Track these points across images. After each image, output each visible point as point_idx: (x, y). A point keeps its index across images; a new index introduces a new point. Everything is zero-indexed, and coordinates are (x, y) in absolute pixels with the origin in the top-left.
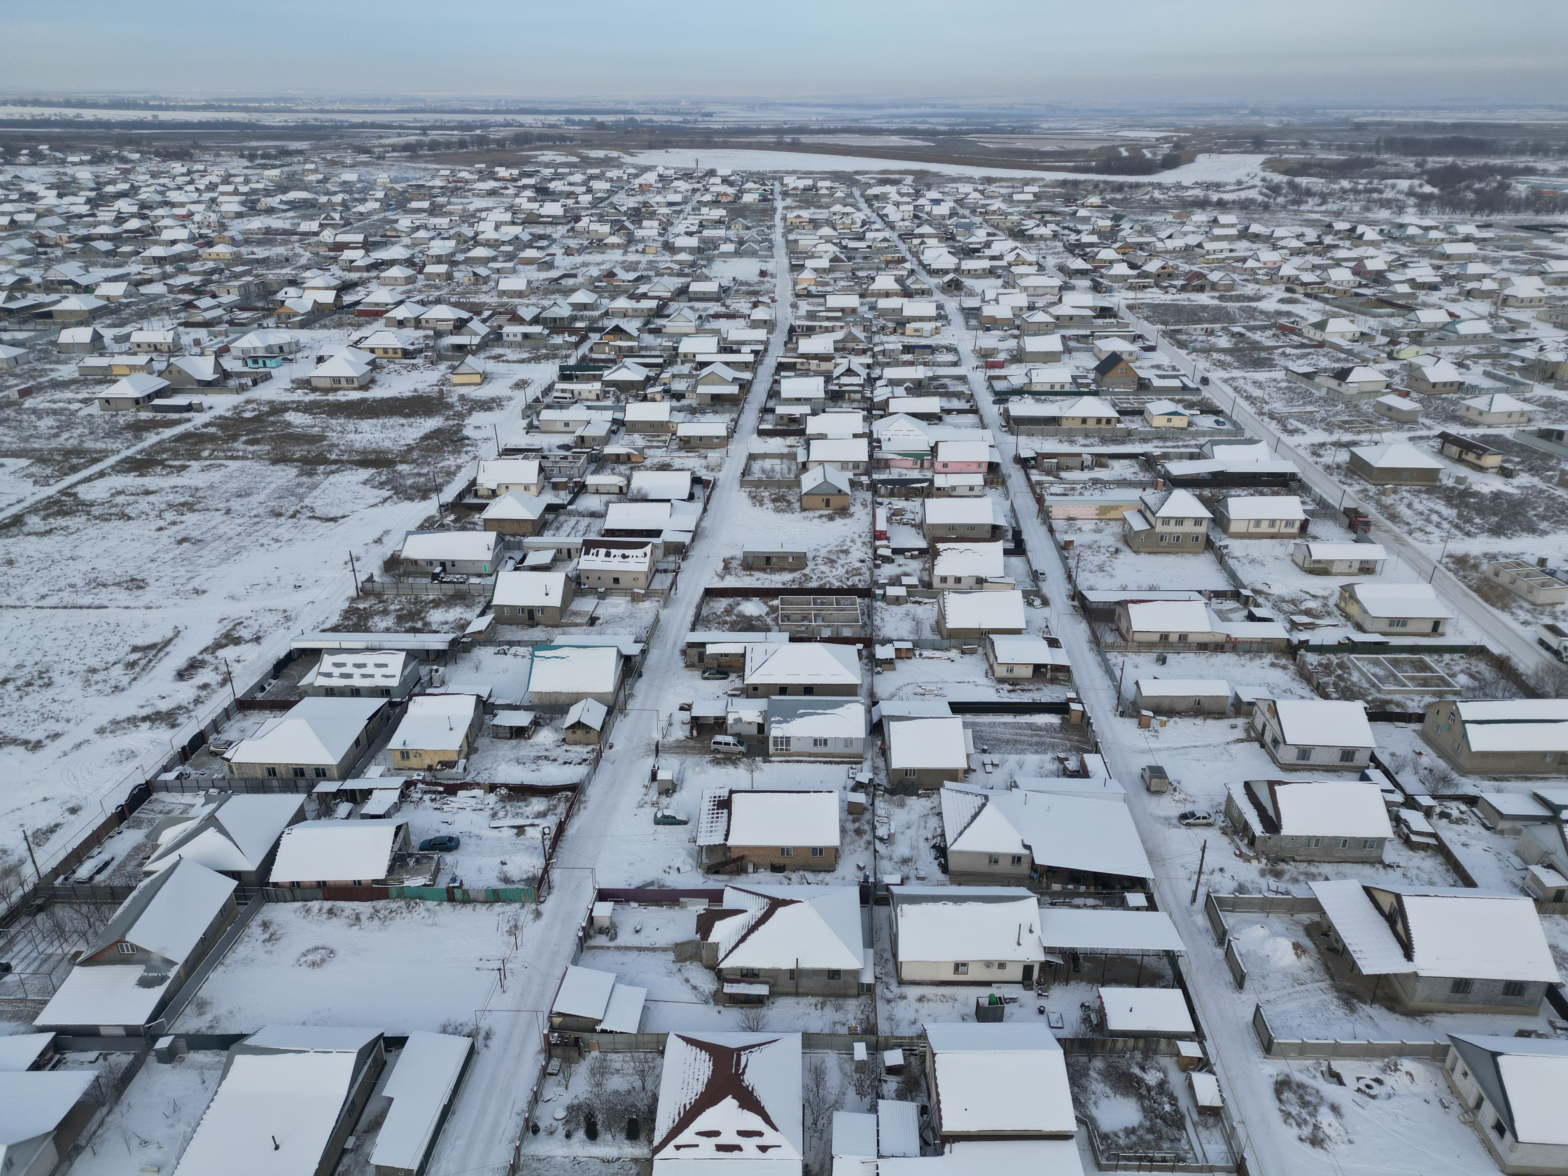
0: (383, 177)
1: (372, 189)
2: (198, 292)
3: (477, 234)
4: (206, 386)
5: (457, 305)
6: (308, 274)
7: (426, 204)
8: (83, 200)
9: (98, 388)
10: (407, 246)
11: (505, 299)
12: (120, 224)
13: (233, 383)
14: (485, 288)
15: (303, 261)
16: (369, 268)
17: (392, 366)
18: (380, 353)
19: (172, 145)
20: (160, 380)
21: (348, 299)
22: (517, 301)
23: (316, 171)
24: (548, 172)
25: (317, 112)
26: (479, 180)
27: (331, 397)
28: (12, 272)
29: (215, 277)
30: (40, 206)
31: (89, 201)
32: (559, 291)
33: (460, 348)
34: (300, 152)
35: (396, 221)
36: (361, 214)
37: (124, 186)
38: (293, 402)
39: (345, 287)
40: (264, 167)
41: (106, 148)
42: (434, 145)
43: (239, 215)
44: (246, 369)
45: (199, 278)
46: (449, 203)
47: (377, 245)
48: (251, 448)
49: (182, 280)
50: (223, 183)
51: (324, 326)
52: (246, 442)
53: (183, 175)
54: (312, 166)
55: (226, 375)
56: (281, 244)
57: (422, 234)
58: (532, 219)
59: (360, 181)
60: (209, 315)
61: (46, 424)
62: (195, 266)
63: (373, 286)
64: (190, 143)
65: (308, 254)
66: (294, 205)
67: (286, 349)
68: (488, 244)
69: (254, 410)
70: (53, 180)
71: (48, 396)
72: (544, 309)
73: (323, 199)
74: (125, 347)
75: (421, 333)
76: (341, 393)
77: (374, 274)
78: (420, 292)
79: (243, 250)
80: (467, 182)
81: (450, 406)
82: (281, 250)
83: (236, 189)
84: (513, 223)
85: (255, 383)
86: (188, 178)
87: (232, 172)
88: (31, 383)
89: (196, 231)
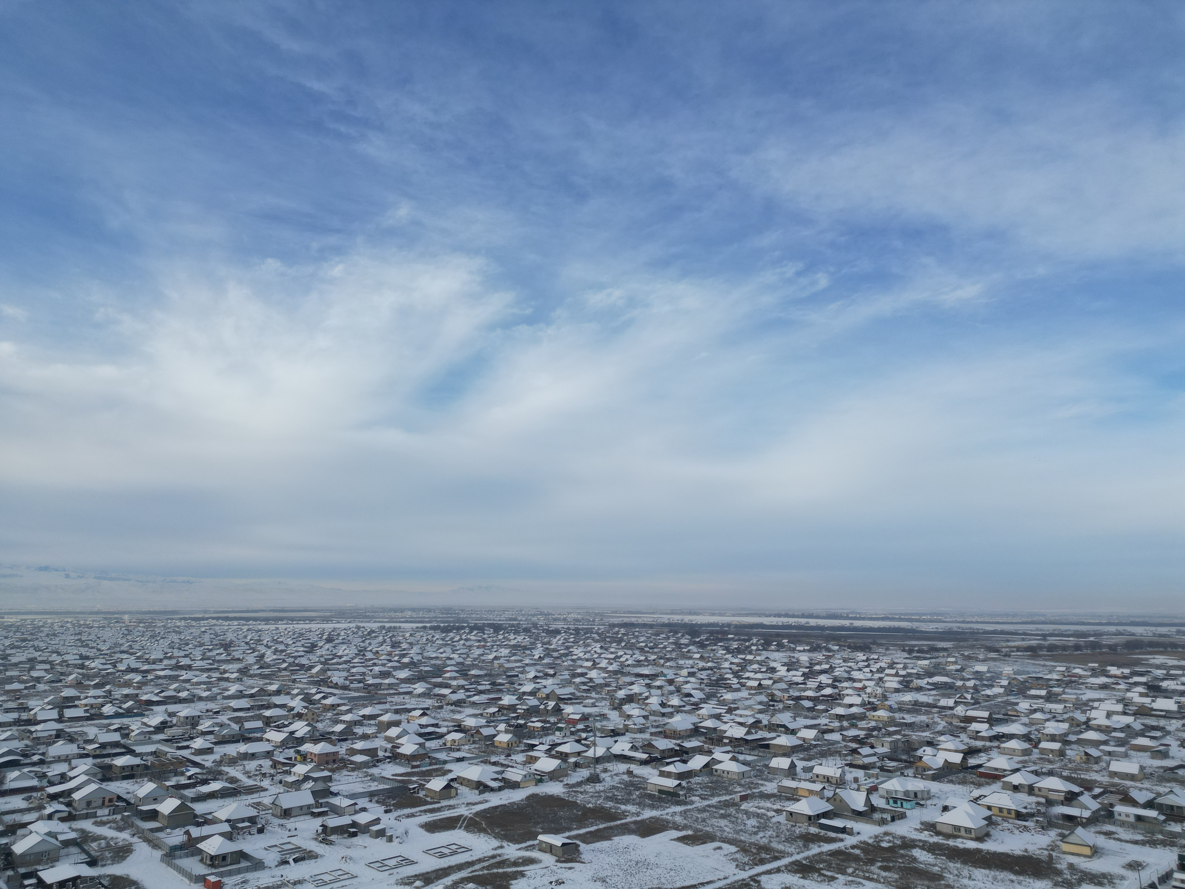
0: (1008, 669)
1: (998, 678)
2: (862, 742)
3: (1089, 719)
4: (858, 815)
5: (1068, 779)
6: (942, 738)
7: (1043, 693)
8: (800, 673)
9: (787, 803)
10: (1025, 725)
11: (1116, 780)
12: (820, 691)
13: (877, 816)
14: (1096, 767)
15: (940, 728)
16: (992, 739)
17: (1006, 824)
18: (995, 811)
19: (859, 642)
20: (827, 804)
21: (972, 761)
22: (1129, 783)
23: (955, 663)
24: (1160, 672)
25: (960, 622)
26: (1092, 676)
27: (951, 843)
28: (753, 716)
29: (875, 733)
30: (776, 676)
31: (804, 674)
32: (1175, 780)
33: (1070, 818)
34: (945, 649)
35: (1017, 704)
36: (988, 696)
37: (826, 666)
38: (920, 841)
39: (970, 752)
40: (918, 658)
41: (819, 642)
42: (1052, 648)
43: (897, 691)
44: (888, 807)
45: (864, 733)
46: (1064, 693)
47: (999, 721)
48: (884, 874)
49: (853, 732)
50: (889, 668)
51: (951, 782)
52: (880, 868)
53: (863, 661)
54: (953, 660)
55: (873, 809)
56: (924, 714)
57: (1038, 716)
58: (1142, 712)
59: (988, 672)
60: (867, 760)
61: (752, 822)
62: (863, 724)
63: (994, 753)
64: (871, 640)
65: (943, 723)
66: (936, 686)
67: (919, 795)
68: (1099, 729)
69: (889, 842)
70: (786, 660)
71: (756, 803)
72: (1159, 795)
73: (959, 683)
74: (808, 775)
75: (1033, 799)
76: (960, 840)
77: (995, 744)
78: (1035, 763)
79: (897, 715)
80: (1080, 677)
81: (1059, 873)
82: (923, 718)
83: (897, 673)
84: (1125, 713)
85: (893, 819)
86: (866, 664)
87: (896, 661)
88: (749, 792)
89: (866, 699)
